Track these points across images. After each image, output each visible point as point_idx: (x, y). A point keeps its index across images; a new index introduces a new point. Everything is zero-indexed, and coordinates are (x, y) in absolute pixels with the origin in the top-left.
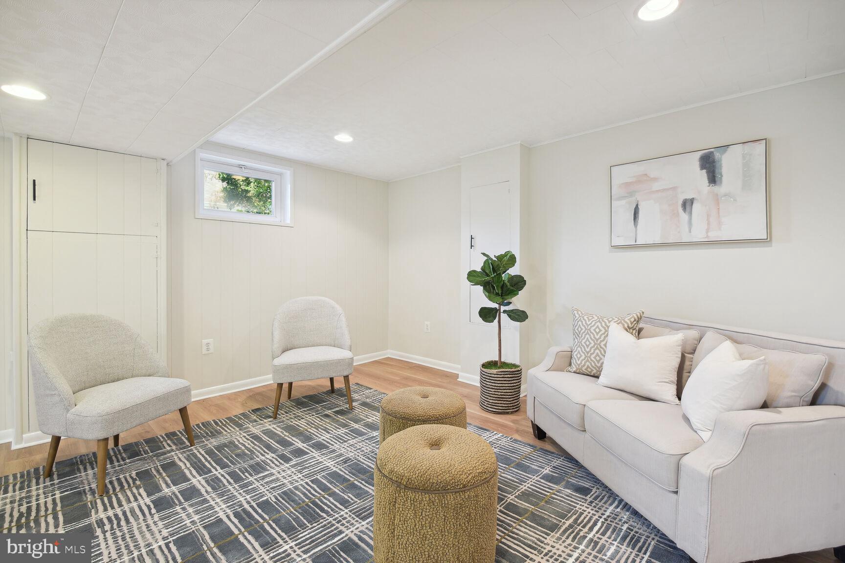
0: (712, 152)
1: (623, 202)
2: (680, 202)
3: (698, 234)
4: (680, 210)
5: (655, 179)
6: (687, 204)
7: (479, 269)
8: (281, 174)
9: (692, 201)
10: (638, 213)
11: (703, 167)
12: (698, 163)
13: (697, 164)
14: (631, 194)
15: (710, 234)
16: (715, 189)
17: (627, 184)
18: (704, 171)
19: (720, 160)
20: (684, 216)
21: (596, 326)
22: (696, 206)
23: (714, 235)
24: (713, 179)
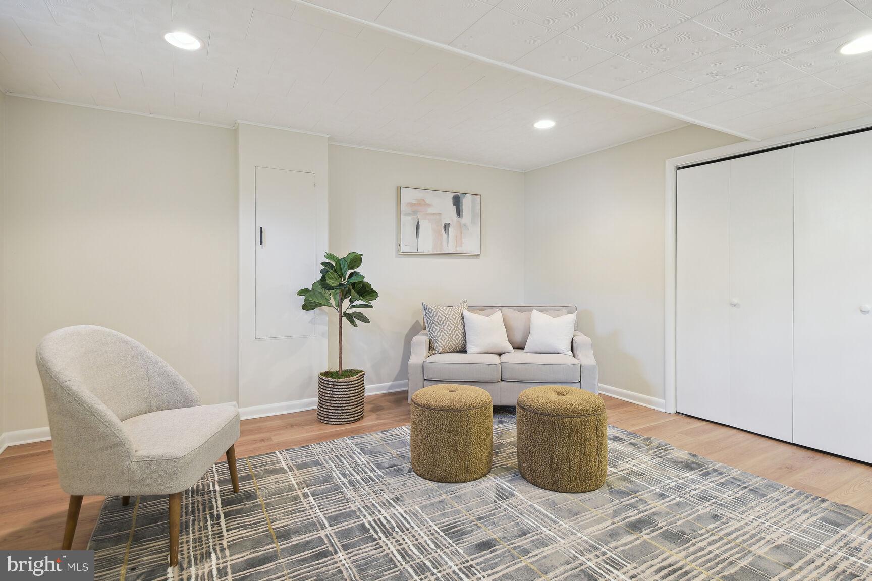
0: (459, 195)
1: (410, 218)
2: (443, 225)
3: (451, 249)
4: (443, 230)
5: (429, 205)
6: (446, 227)
9: (449, 226)
10: (419, 229)
11: (454, 204)
12: (452, 200)
13: (451, 202)
14: (415, 213)
15: (457, 249)
16: (460, 219)
17: (411, 205)
18: (455, 207)
19: (463, 202)
20: (445, 235)
21: (438, 316)
22: (451, 229)
23: (460, 250)
24: (459, 213)
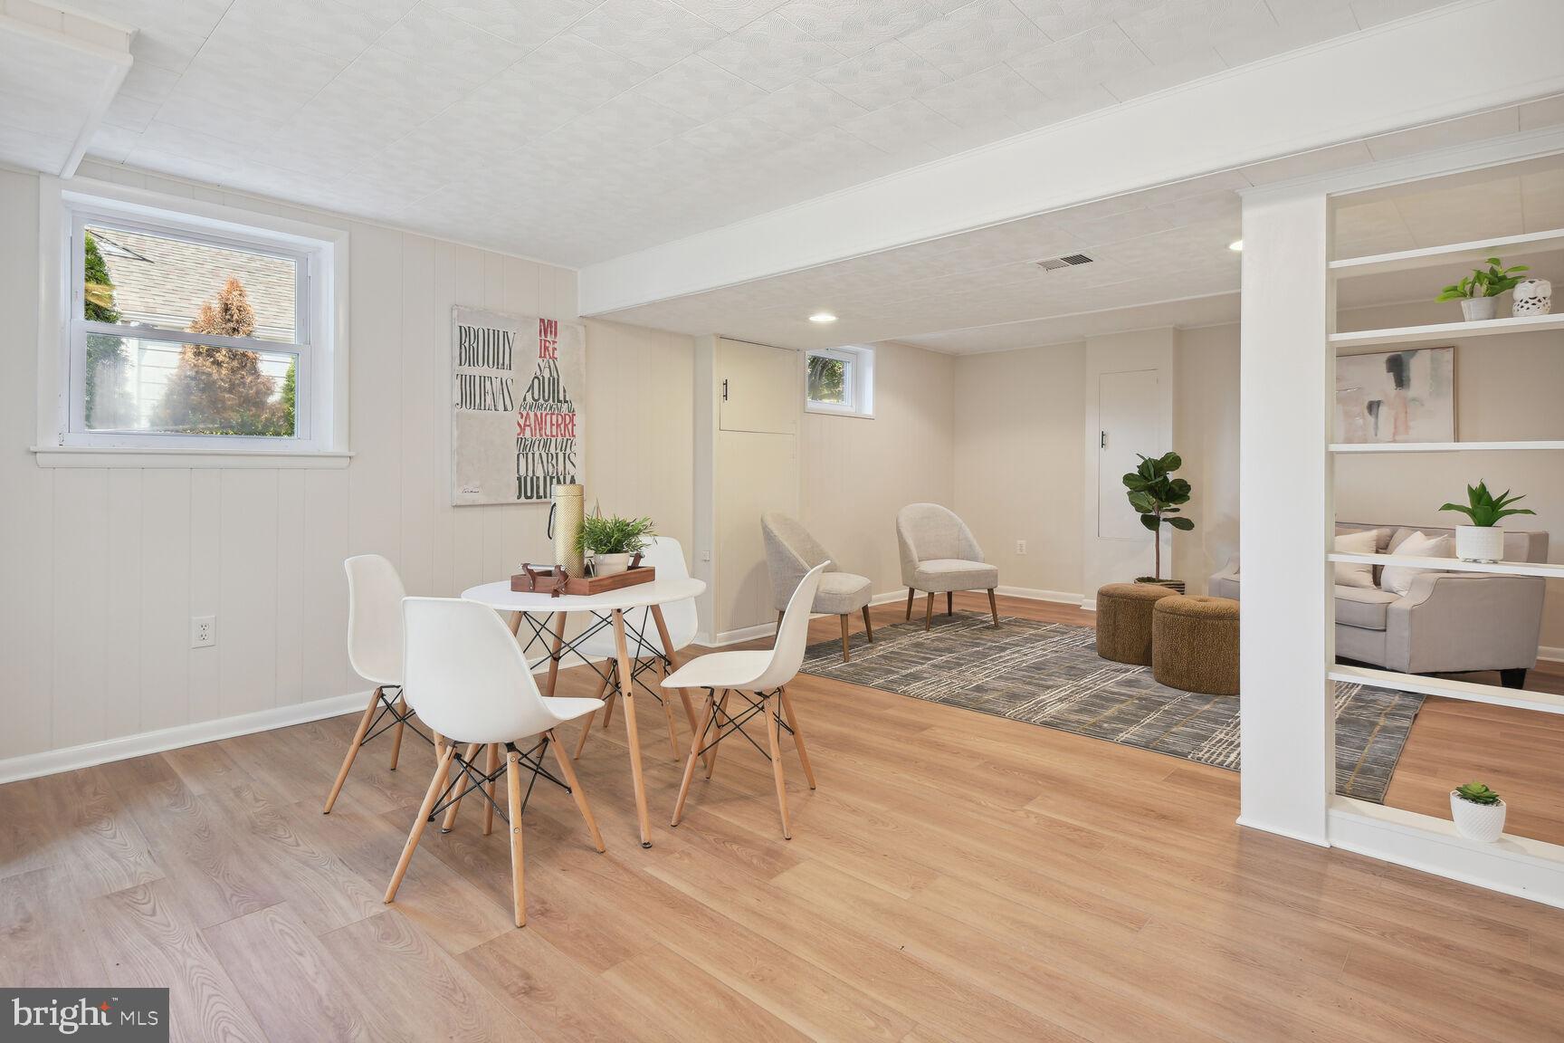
0: (1399, 355)
2: (1366, 404)
3: (1383, 439)
4: (1366, 411)
6: (1373, 407)
7: (1136, 471)
8: (856, 354)
9: (1378, 403)
11: (1390, 370)
12: (1385, 365)
13: (1384, 367)
15: (1397, 438)
16: (1403, 392)
18: (1392, 373)
19: (1408, 363)
20: (1371, 419)
22: (1383, 410)
23: (1403, 439)
24: (1401, 382)
